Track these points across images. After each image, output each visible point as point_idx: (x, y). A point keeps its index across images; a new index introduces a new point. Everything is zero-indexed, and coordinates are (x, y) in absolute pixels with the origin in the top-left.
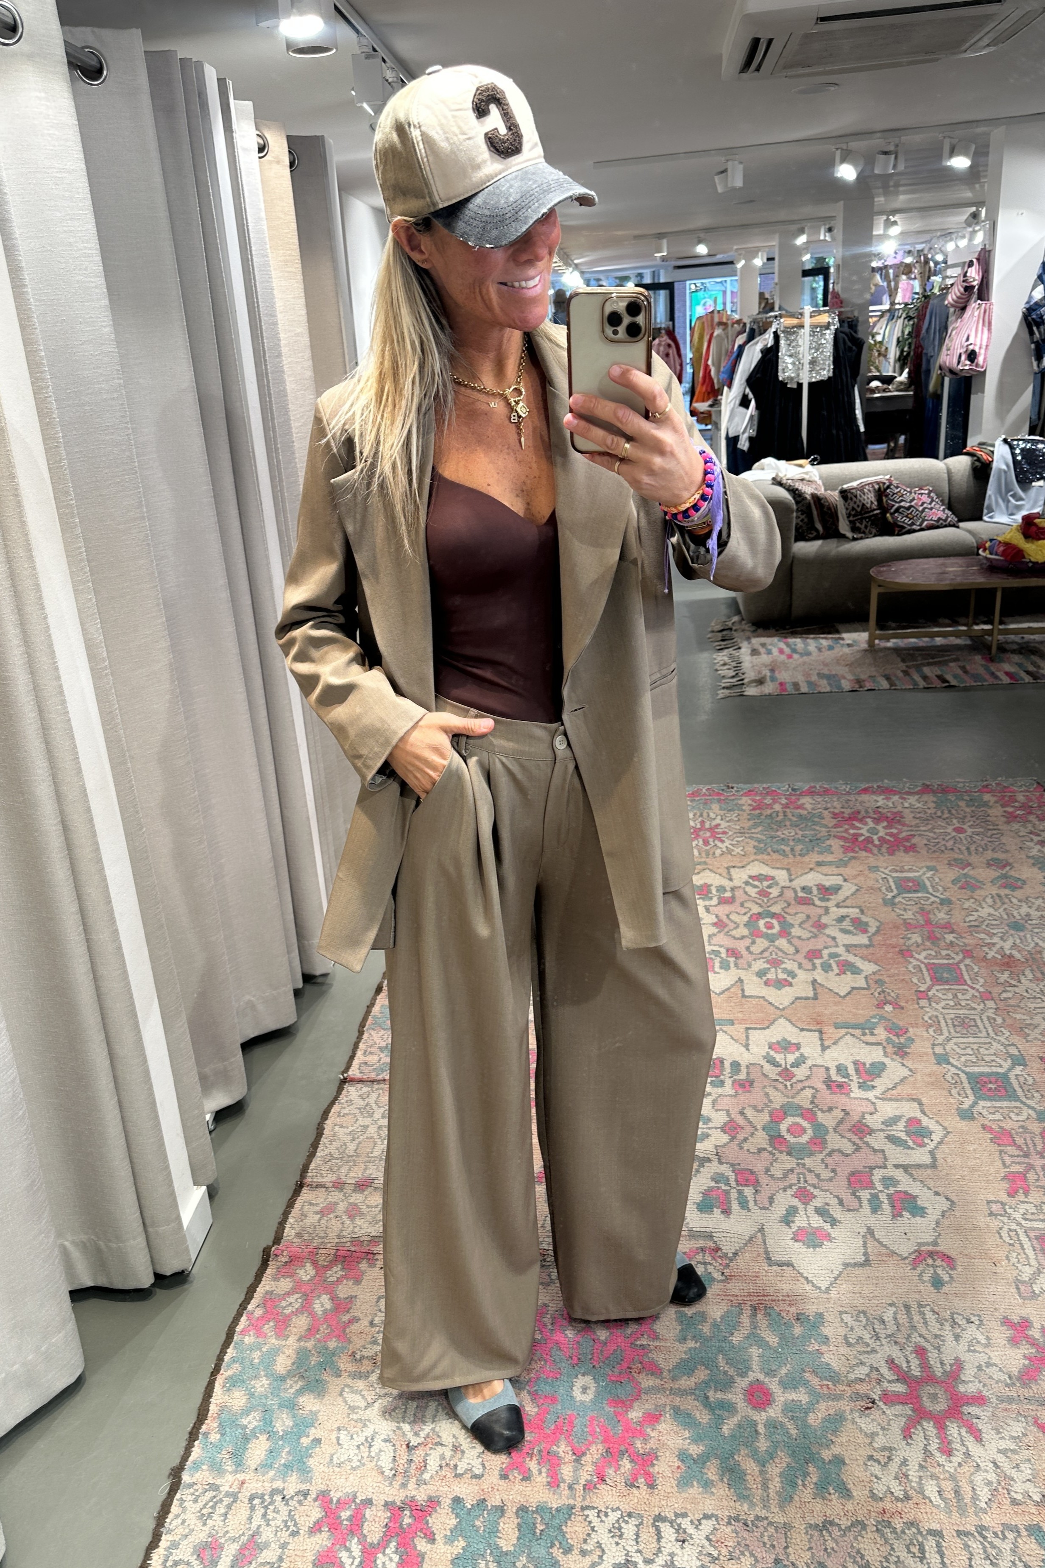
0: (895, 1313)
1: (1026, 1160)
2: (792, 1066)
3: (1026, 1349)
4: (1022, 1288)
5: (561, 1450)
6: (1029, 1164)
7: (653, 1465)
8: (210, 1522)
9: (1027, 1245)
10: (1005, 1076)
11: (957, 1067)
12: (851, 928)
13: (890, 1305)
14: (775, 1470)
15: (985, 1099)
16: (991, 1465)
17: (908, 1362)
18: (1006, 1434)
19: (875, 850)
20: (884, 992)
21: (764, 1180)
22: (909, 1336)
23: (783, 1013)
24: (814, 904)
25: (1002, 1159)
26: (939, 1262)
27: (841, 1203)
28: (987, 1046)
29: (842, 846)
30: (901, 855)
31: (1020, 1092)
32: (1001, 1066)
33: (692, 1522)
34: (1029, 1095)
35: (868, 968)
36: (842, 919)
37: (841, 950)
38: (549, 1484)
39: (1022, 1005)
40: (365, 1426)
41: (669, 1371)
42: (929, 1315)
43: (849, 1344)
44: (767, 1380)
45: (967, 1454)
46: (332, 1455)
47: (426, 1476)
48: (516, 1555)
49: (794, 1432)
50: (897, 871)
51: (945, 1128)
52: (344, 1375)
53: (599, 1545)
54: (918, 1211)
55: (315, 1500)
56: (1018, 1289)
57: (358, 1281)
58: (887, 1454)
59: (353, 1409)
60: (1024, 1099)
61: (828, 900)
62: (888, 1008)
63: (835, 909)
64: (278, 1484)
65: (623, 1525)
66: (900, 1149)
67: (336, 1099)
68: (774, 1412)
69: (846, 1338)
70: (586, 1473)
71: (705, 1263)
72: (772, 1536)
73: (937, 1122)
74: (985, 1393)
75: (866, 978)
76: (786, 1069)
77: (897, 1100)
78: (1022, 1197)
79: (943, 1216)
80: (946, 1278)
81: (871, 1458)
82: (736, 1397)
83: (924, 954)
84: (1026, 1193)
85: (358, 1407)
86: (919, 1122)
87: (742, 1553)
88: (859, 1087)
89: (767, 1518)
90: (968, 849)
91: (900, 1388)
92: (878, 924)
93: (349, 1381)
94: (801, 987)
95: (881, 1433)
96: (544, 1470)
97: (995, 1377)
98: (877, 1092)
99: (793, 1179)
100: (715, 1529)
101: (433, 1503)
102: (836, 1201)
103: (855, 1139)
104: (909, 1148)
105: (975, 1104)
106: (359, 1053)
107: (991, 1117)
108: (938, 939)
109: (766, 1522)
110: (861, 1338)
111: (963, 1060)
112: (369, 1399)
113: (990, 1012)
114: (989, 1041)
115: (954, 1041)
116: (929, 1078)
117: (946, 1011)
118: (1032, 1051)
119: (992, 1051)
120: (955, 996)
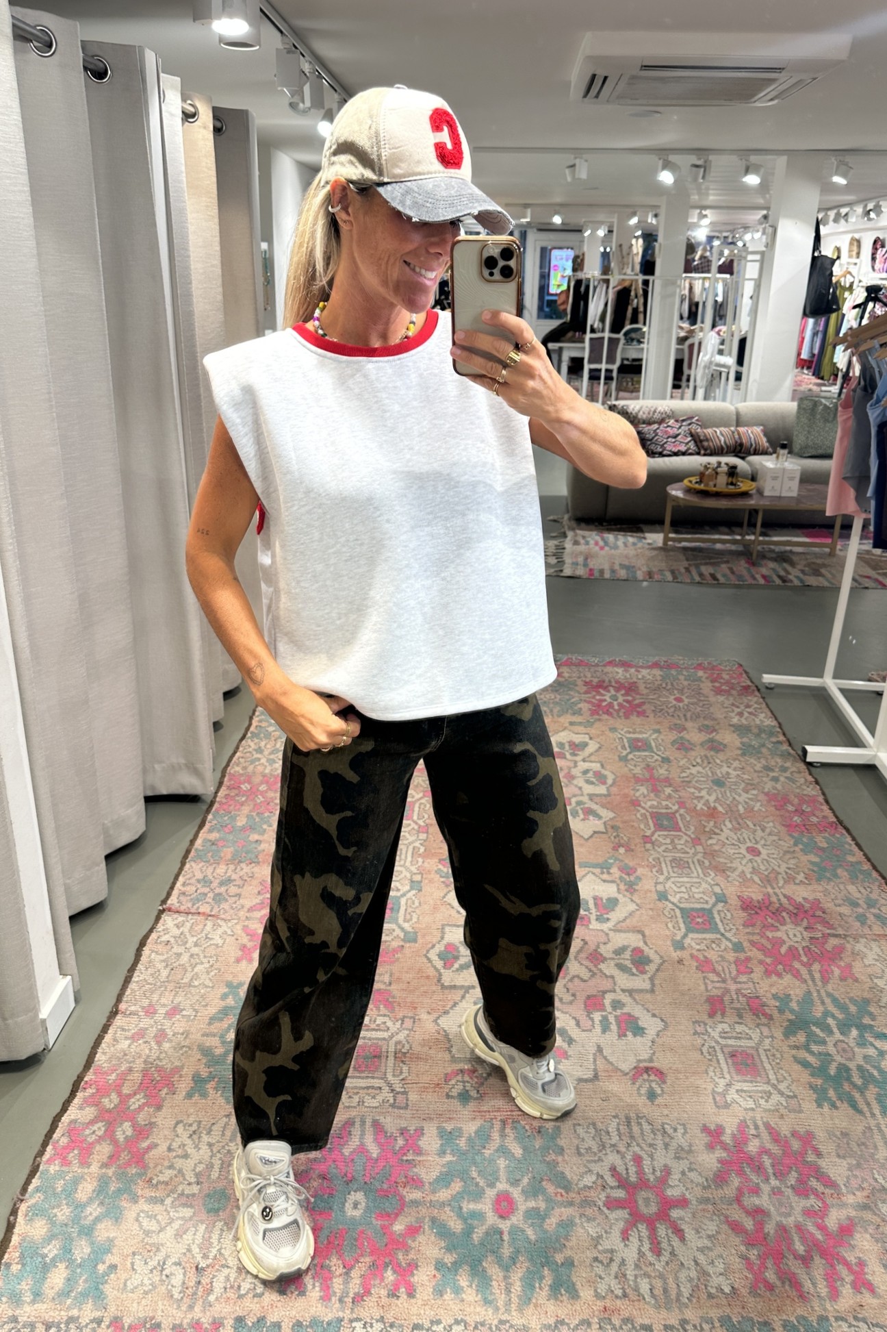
0: (618, 1124)
1: (727, 985)
3: (720, 1153)
4: (718, 1098)
5: (332, 1264)
6: (725, 988)
7: (412, 1275)
9: (721, 1060)
10: (709, 912)
11: (673, 903)
12: (594, 780)
13: (614, 1117)
14: (515, 1275)
15: (693, 932)
16: (693, 1263)
17: (627, 1169)
18: (703, 1234)
19: (615, 714)
20: (618, 836)
22: (629, 1145)
24: (565, 758)
25: (706, 984)
26: (652, 1077)
27: (578, 1024)
28: (697, 885)
29: (590, 710)
30: (634, 718)
31: (720, 926)
32: (706, 903)
34: (727, 929)
35: (606, 814)
36: (585, 772)
37: (585, 799)
38: (321, 1298)
39: (724, 851)
40: (158, 1250)
41: (429, 1184)
42: (646, 1127)
43: (579, 1154)
44: (511, 1190)
45: (673, 1253)
46: (126, 1281)
47: (211, 1298)
49: (533, 1237)
50: (630, 733)
51: (661, 957)
52: (142, 1201)
54: (639, 1031)
55: (109, 1326)
56: (714, 1099)
57: (158, 1107)
58: (609, 1255)
59: (147, 1233)
60: (723, 933)
61: (576, 755)
62: (622, 850)
63: (582, 763)
64: (75, 1312)
66: (626, 976)
67: (153, 928)
68: (516, 1219)
69: (578, 1148)
70: (355, 1285)
71: (464, 1082)
73: (656, 951)
74: (688, 1196)
75: (605, 823)
77: (625, 932)
78: (718, 1017)
79: (658, 1035)
80: (659, 1091)
81: (596, 1259)
82: (486, 1206)
83: (649, 803)
84: (723, 1014)
85: (153, 1232)
86: (641, 951)
88: (595, 921)
89: (508, 1321)
90: (685, 715)
91: (620, 1194)
92: (613, 777)
93: (145, 1207)
95: (604, 1235)
96: (317, 1284)
97: (695, 1180)
98: (610, 925)
101: (217, 1324)
102: (573, 1022)
103: (591, 965)
104: (633, 974)
105: (685, 936)
106: (178, 885)
107: (698, 947)
108: (659, 791)
109: (508, 1325)
110: (590, 1148)
111: (678, 896)
112: (163, 1223)
113: (700, 856)
114: (698, 880)
115: (672, 880)
116: (651, 913)
117: (665, 854)
118: (732, 891)
119: (701, 890)
120: (672, 841)
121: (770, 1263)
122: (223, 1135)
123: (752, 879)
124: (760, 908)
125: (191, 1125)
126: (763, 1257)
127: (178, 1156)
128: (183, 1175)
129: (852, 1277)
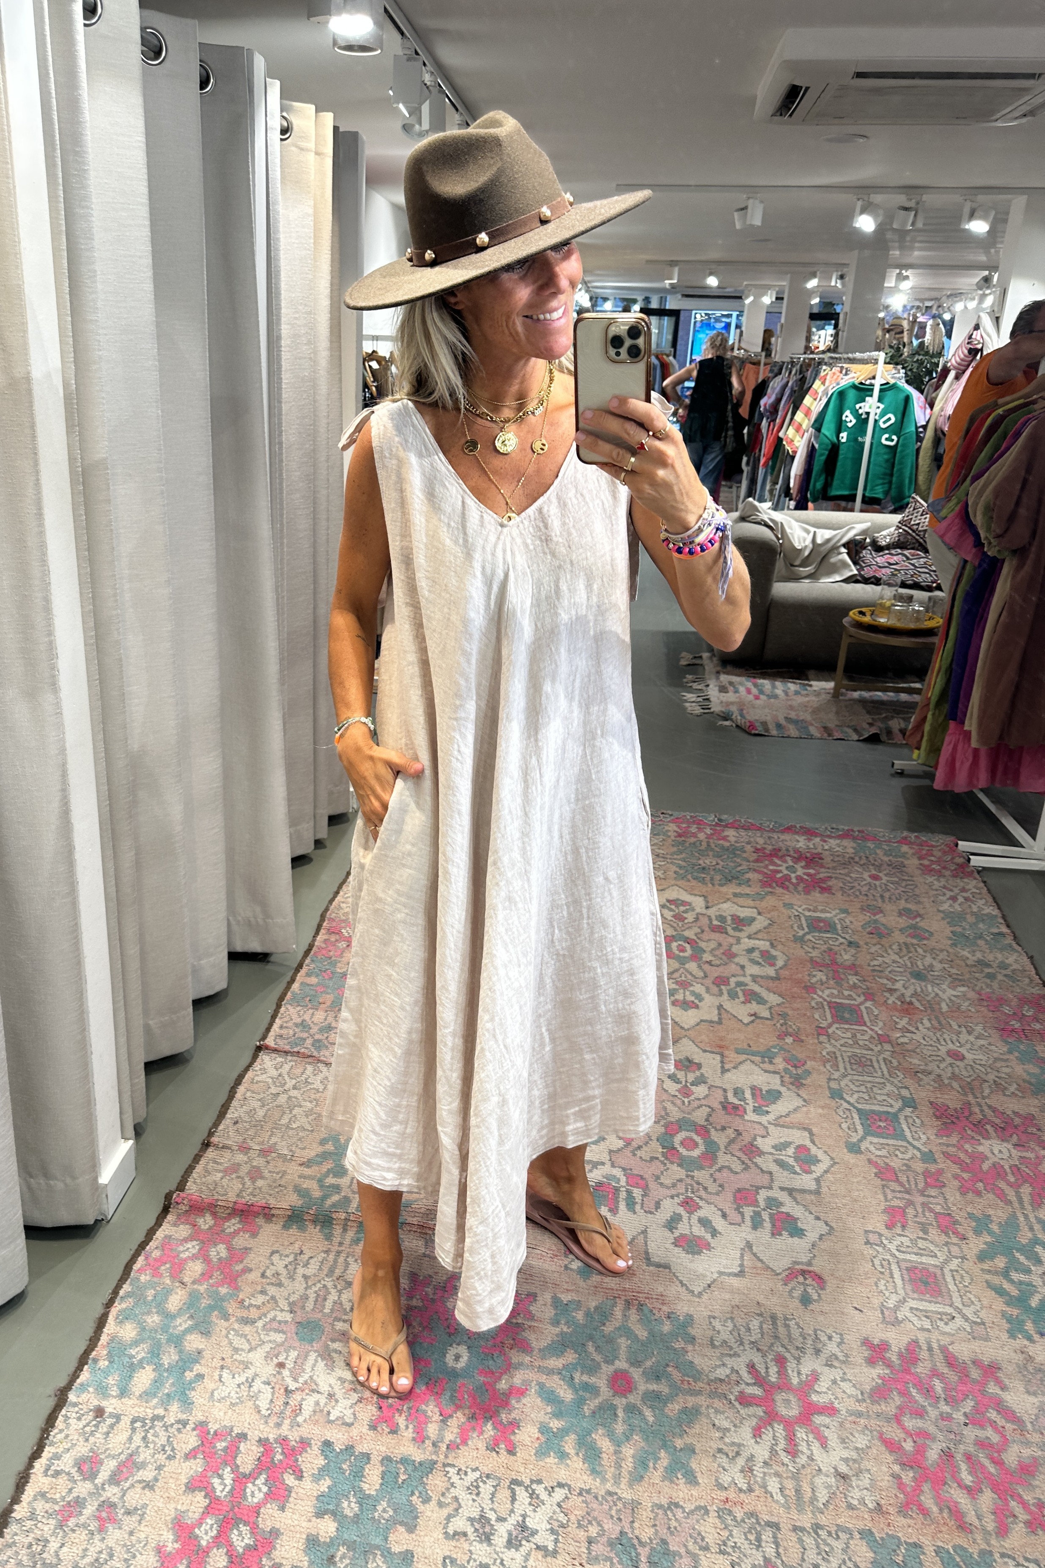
0: (763, 1323)
1: (907, 1196)
2: (692, 1084)
3: (883, 1370)
4: (887, 1314)
5: (431, 1408)
6: (909, 1200)
7: (514, 1433)
8: (92, 1439)
9: (897, 1275)
10: (896, 1116)
11: (848, 1102)
12: (760, 960)
13: (758, 1315)
14: (628, 1451)
15: (873, 1135)
16: (833, 1471)
17: (767, 1368)
18: (851, 1445)
19: (792, 888)
20: (786, 1024)
21: (652, 1185)
22: (772, 1344)
23: (687, 1033)
24: (726, 933)
25: (884, 1192)
26: (810, 1282)
27: (724, 1216)
28: (881, 1086)
29: (761, 881)
30: (816, 896)
31: (908, 1133)
32: (891, 1106)
33: (546, 1488)
34: (916, 1136)
35: (773, 999)
36: (752, 950)
37: (748, 980)
38: (414, 1439)
39: (918, 1050)
40: (247, 1367)
41: (540, 1350)
42: (794, 1329)
43: (714, 1346)
44: (631, 1370)
45: (811, 1458)
46: (213, 1390)
47: (300, 1419)
48: (376, 1500)
49: (651, 1419)
50: (810, 910)
51: (832, 1159)
52: (233, 1319)
53: (456, 1499)
54: (797, 1232)
55: (194, 1429)
56: (883, 1313)
57: (254, 1235)
58: (736, 1448)
59: (236, 1350)
60: (911, 1140)
61: (741, 930)
62: (790, 1040)
63: (746, 940)
64: (161, 1412)
65: (481, 1484)
66: (787, 1173)
67: (250, 1065)
68: (635, 1398)
69: (711, 1340)
70: (451, 1434)
72: (620, 1510)
73: (825, 1151)
74: (837, 1405)
75: (770, 1008)
76: (686, 1086)
77: (789, 1127)
78: (898, 1230)
79: (820, 1239)
80: (816, 1296)
81: (721, 1451)
82: (601, 1381)
83: (828, 992)
84: (904, 1226)
85: (242, 1350)
86: (807, 1149)
87: (590, 1523)
88: (754, 1111)
89: (616, 1494)
90: (882, 896)
91: (756, 1391)
92: (786, 958)
93: (236, 1326)
94: (708, 1009)
95: (733, 1429)
96: (411, 1426)
97: (849, 1391)
98: (770, 1118)
99: (681, 1188)
100: (567, 1497)
101: (305, 1444)
102: (719, 1214)
103: (745, 1158)
104: (795, 1173)
105: (863, 1138)
106: (276, 1027)
107: (877, 1153)
108: (842, 979)
109: (615, 1497)
110: (725, 1341)
111: (856, 1096)
112: (253, 1343)
113: (887, 1055)
114: (882, 1081)
115: (849, 1077)
116: (820, 1111)
117: (844, 1049)
118: (923, 1094)
119: (885, 1091)
120: (854, 1036)
121: (926, 1487)
122: (320, 1269)
123: (950, 1084)
124: (958, 1118)
125: (287, 1256)
126: (918, 1482)
127: (272, 1284)
128: (276, 1302)
129: (1027, 1517)
